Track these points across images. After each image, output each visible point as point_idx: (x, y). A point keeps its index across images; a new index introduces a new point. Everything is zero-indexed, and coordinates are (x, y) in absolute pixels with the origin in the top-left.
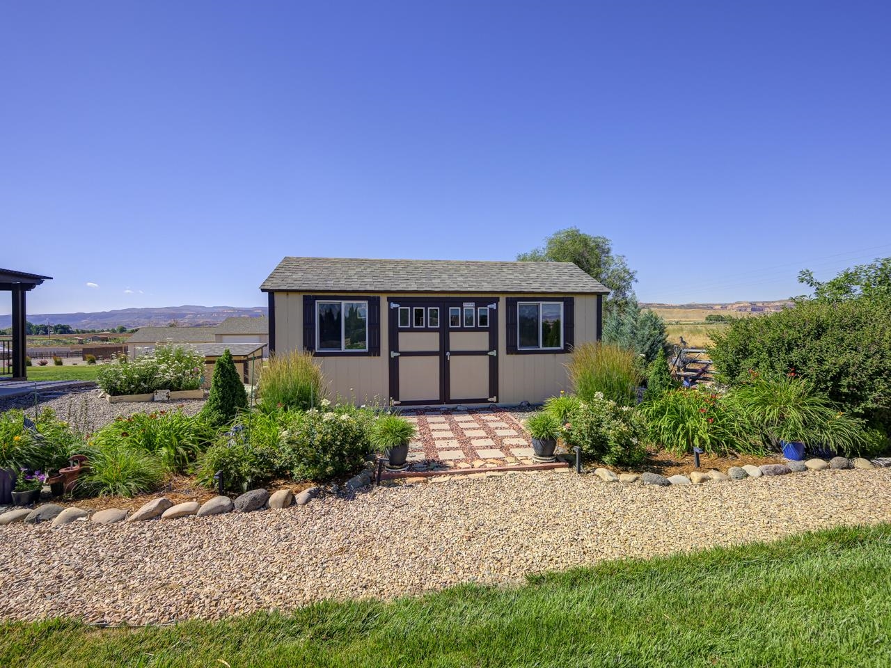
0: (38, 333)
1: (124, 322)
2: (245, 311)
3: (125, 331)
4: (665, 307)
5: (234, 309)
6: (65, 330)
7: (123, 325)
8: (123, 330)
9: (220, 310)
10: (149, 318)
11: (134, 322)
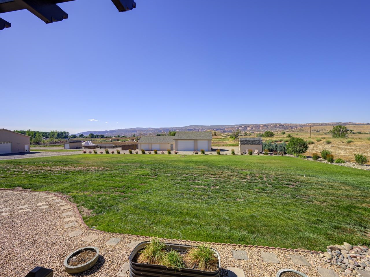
0: (95, 138)
1: (119, 134)
2: (156, 129)
3: (119, 137)
4: (357, 124)
5: (153, 128)
6: (102, 136)
7: (118, 134)
8: (119, 136)
9: (148, 129)
10: (126, 132)
11: (121, 134)
